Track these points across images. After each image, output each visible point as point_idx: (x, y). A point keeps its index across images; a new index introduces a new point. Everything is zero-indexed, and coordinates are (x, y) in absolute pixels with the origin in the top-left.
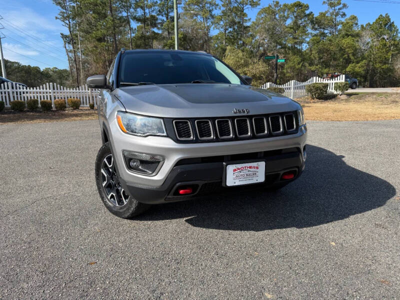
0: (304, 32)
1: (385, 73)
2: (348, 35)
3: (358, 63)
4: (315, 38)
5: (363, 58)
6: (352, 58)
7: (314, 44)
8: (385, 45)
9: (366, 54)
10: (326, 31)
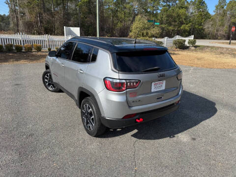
0: (158, 3)
1: (200, 31)
2: (182, 8)
3: (187, 24)
4: (165, 7)
5: (190, 22)
6: (184, 21)
7: (165, 11)
8: (201, 15)
9: (192, 19)
10: (171, 4)
